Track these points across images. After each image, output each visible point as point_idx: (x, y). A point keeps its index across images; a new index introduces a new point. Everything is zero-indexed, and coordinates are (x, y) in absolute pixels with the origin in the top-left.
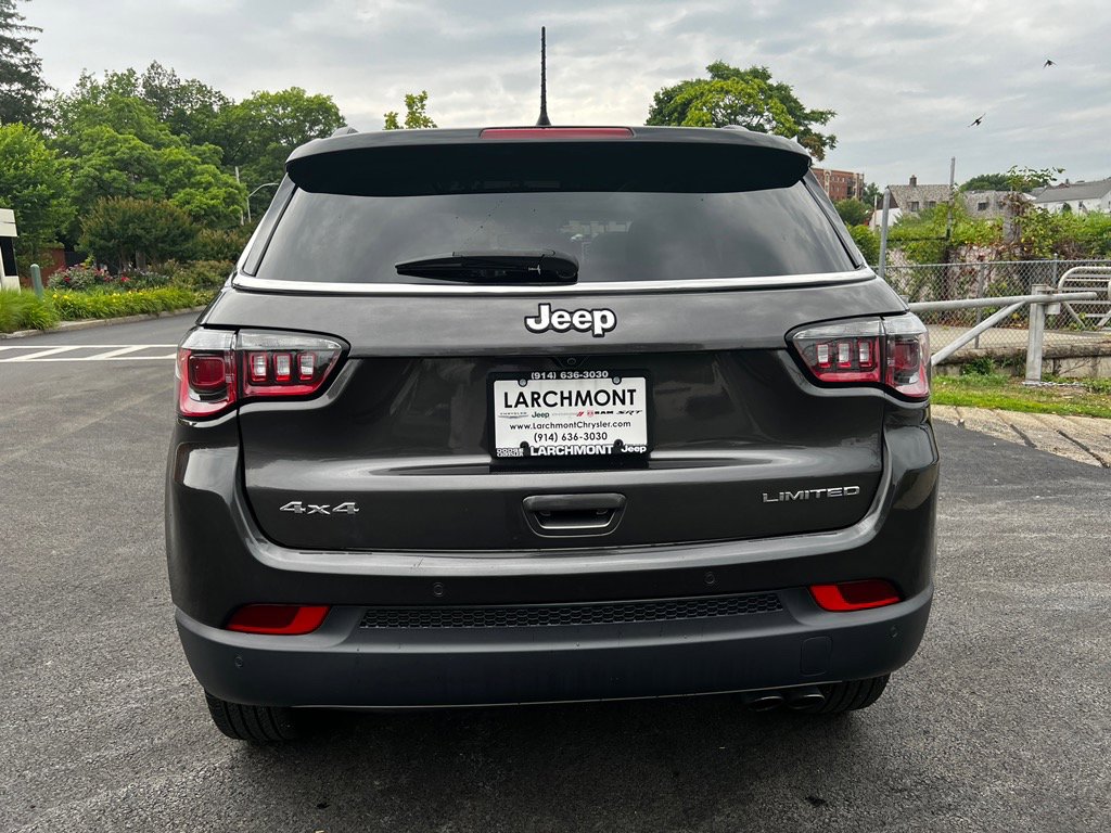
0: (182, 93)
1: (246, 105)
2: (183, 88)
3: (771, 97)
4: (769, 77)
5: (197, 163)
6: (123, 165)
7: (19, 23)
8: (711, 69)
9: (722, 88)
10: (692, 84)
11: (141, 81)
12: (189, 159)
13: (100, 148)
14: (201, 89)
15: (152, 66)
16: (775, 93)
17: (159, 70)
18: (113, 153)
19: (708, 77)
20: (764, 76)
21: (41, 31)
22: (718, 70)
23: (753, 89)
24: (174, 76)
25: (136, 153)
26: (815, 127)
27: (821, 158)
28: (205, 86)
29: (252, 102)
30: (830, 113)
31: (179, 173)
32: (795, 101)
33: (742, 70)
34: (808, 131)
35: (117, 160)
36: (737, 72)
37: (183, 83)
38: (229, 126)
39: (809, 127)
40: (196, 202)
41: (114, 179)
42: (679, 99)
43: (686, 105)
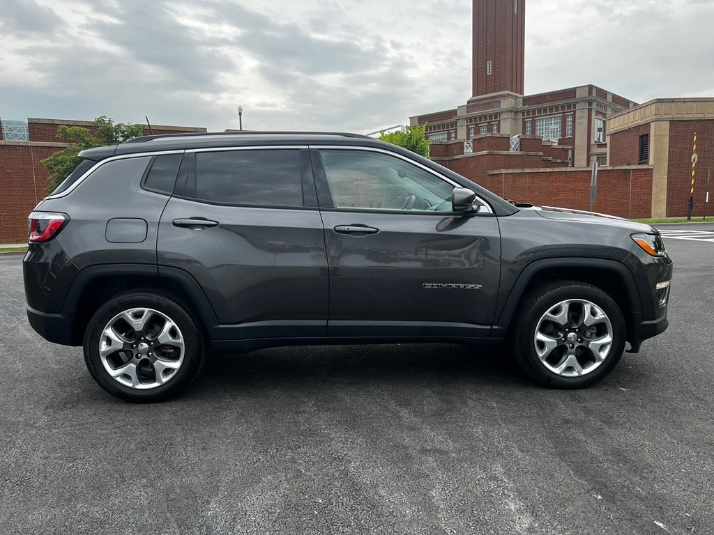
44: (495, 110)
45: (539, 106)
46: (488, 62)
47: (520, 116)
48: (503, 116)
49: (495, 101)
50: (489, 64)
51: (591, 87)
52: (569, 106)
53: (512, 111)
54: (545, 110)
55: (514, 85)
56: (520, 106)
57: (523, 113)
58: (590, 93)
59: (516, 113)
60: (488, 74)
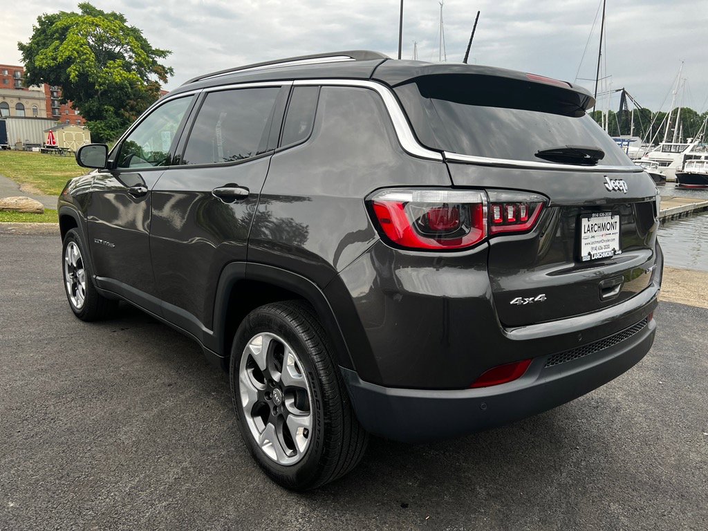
3: (128, 35)
4: (125, 21)
8: (82, 6)
9: (93, 22)
10: (67, 14)
16: (131, 33)
19: (79, 12)
20: (121, 19)
22: (87, 9)
23: (115, 26)
26: (160, 61)
27: (166, 82)
30: (168, 52)
32: (145, 41)
33: (105, 13)
34: (154, 62)
36: (101, 13)
39: (155, 59)
42: (59, 24)
43: (65, 29)
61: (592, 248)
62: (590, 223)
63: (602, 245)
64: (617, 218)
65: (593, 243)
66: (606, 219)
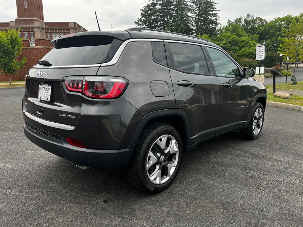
0: (255, 21)
1: (272, 22)
2: (255, 20)
5: (249, 40)
6: (230, 43)
7: (215, 9)
11: (243, 19)
12: (248, 40)
13: (226, 39)
14: (260, 19)
15: (247, 15)
17: (249, 16)
18: (228, 40)
21: (219, 11)
24: (253, 17)
25: (234, 39)
28: (261, 18)
29: (274, 21)
31: (243, 44)
35: (229, 41)
37: (255, 18)
38: (266, 29)
40: (247, 51)
41: (227, 46)
44: (31, 26)
45: (53, 28)
46: (25, 2)
47: (44, 31)
48: (36, 30)
49: (31, 22)
50: (25, 3)
51: (75, 23)
52: (67, 30)
53: (40, 28)
54: (56, 30)
55: (39, 16)
56: (44, 26)
57: (46, 30)
58: (75, 26)
59: (42, 29)
60: (25, 8)
61: (42, 96)
62: (41, 87)
63: (45, 96)
64: (50, 87)
65: (42, 94)
66: (46, 86)
